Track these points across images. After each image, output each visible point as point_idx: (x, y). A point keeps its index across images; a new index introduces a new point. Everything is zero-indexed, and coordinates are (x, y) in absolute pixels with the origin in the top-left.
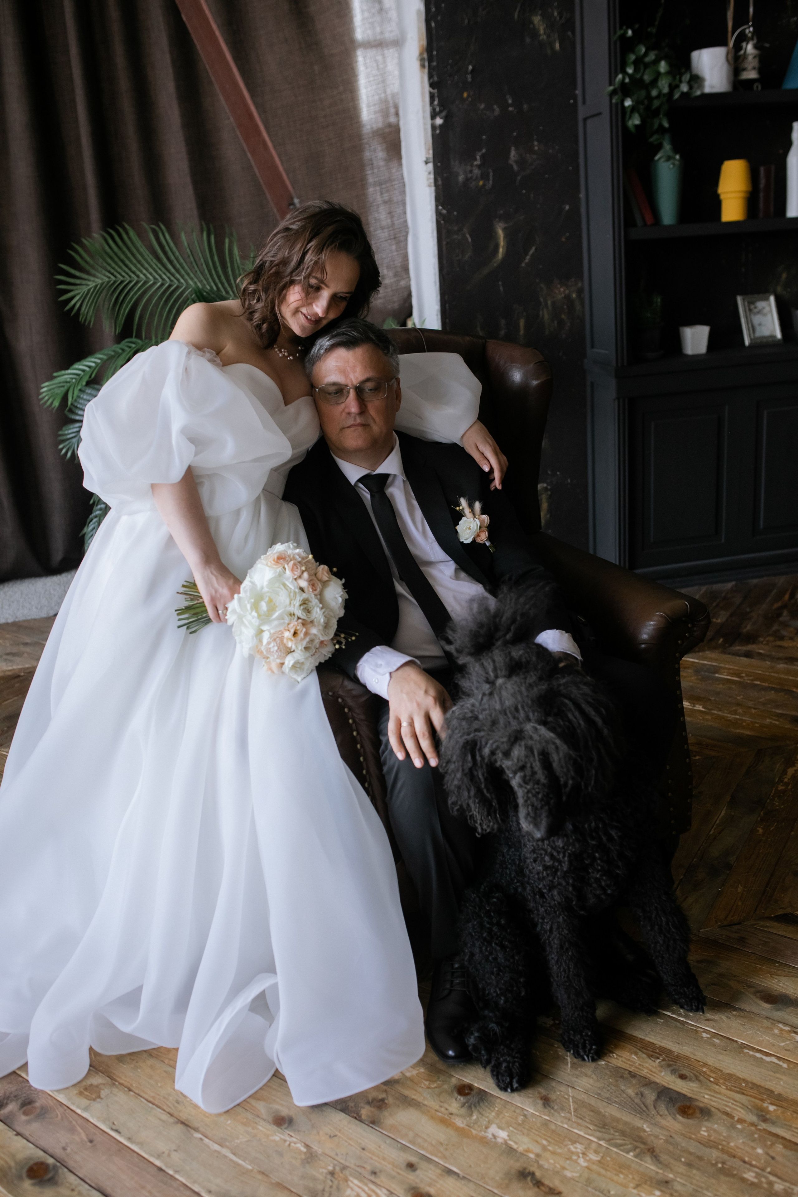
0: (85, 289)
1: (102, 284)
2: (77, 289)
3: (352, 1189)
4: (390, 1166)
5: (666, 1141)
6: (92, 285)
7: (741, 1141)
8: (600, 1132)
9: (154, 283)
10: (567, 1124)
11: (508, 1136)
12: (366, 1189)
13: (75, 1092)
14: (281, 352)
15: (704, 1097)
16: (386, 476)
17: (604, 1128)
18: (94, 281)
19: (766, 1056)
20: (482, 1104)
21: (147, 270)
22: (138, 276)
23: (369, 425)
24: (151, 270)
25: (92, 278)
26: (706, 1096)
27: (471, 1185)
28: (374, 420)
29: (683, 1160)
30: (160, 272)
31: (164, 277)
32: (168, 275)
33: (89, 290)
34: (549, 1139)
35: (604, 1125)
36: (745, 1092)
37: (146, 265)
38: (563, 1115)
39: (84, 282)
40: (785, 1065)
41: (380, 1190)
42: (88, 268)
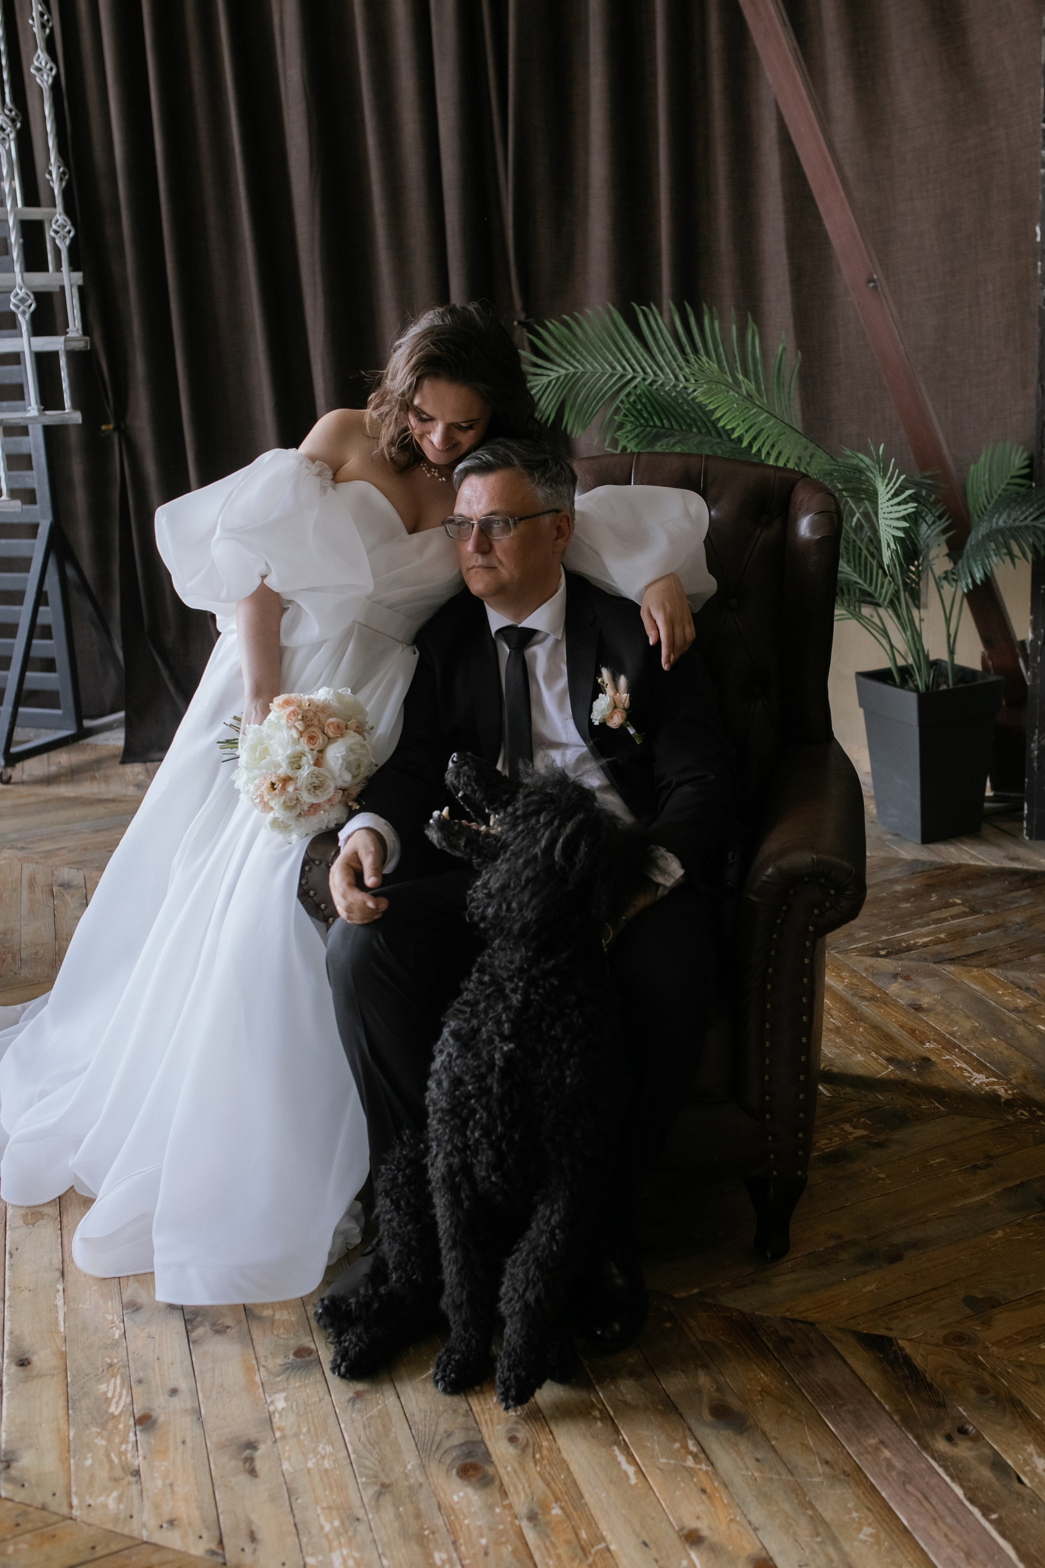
0: (545, 380)
1: (566, 375)
2: (536, 381)
3: (108, 1387)
4: (159, 1383)
5: (411, 1488)
6: (554, 375)
7: (479, 1523)
8: (365, 1446)
9: (634, 378)
10: (346, 1425)
11: (283, 1409)
12: (118, 1390)
13: (23, 1212)
14: (430, 472)
15: (506, 1468)
16: (532, 633)
17: (372, 1445)
18: (557, 371)
19: (628, 1462)
20: (300, 1371)
21: (628, 361)
22: (614, 368)
23: (496, 568)
24: (633, 361)
25: (555, 368)
26: (509, 1469)
27: (199, 1431)
28: (500, 562)
29: (401, 1509)
30: (644, 364)
31: (649, 370)
32: (655, 368)
33: (550, 382)
34: (312, 1429)
35: (376, 1443)
36: (552, 1484)
37: (629, 355)
38: (354, 1415)
39: (546, 372)
40: (633, 1480)
41: (127, 1396)
42: (552, 355)
